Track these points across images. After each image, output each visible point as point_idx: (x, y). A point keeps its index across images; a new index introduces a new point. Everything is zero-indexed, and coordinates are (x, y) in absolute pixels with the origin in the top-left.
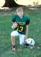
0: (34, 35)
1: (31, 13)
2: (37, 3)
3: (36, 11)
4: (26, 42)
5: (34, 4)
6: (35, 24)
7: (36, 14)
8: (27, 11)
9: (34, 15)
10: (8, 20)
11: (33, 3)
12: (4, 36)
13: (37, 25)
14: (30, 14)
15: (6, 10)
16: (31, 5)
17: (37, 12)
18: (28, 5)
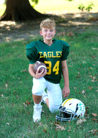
0: (83, 92)
1: (73, 34)
2: (89, 8)
3: (86, 28)
4: (65, 108)
5: (81, 11)
6: (84, 62)
7: (87, 37)
8: (62, 29)
9: (82, 39)
10: (15, 54)
11: (79, 8)
12: (8, 94)
13: (89, 65)
14: (72, 37)
15: (8, 27)
16: (72, 14)
17: (88, 31)
18: (65, 15)
